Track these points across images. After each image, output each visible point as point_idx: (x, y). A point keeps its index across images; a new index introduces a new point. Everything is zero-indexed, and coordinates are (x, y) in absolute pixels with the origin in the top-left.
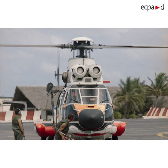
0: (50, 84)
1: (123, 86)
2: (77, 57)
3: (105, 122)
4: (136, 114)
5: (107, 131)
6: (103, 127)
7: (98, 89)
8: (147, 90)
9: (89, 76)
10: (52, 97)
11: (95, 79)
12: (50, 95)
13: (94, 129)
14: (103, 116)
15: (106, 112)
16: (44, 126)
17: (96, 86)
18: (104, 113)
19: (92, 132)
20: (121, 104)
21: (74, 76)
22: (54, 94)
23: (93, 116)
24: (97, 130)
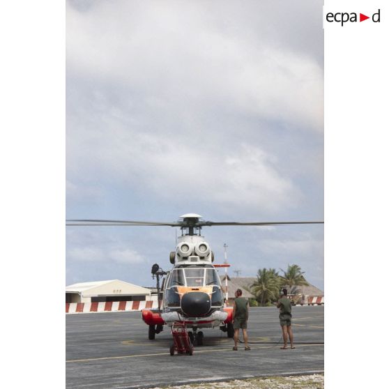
0: (156, 265)
1: (260, 277)
2: (186, 235)
3: (212, 307)
4: (272, 303)
5: (214, 318)
6: (209, 313)
7: (205, 269)
8: (281, 280)
9: (196, 255)
10: (158, 280)
11: (202, 258)
12: (156, 278)
13: (199, 316)
14: (209, 300)
15: (213, 295)
16: (151, 312)
17: (204, 266)
18: (210, 297)
19: (197, 319)
20: (258, 293)
21: (178, 255)
22: (160, 276)
23: (197, 300)
24: (203, 317)
